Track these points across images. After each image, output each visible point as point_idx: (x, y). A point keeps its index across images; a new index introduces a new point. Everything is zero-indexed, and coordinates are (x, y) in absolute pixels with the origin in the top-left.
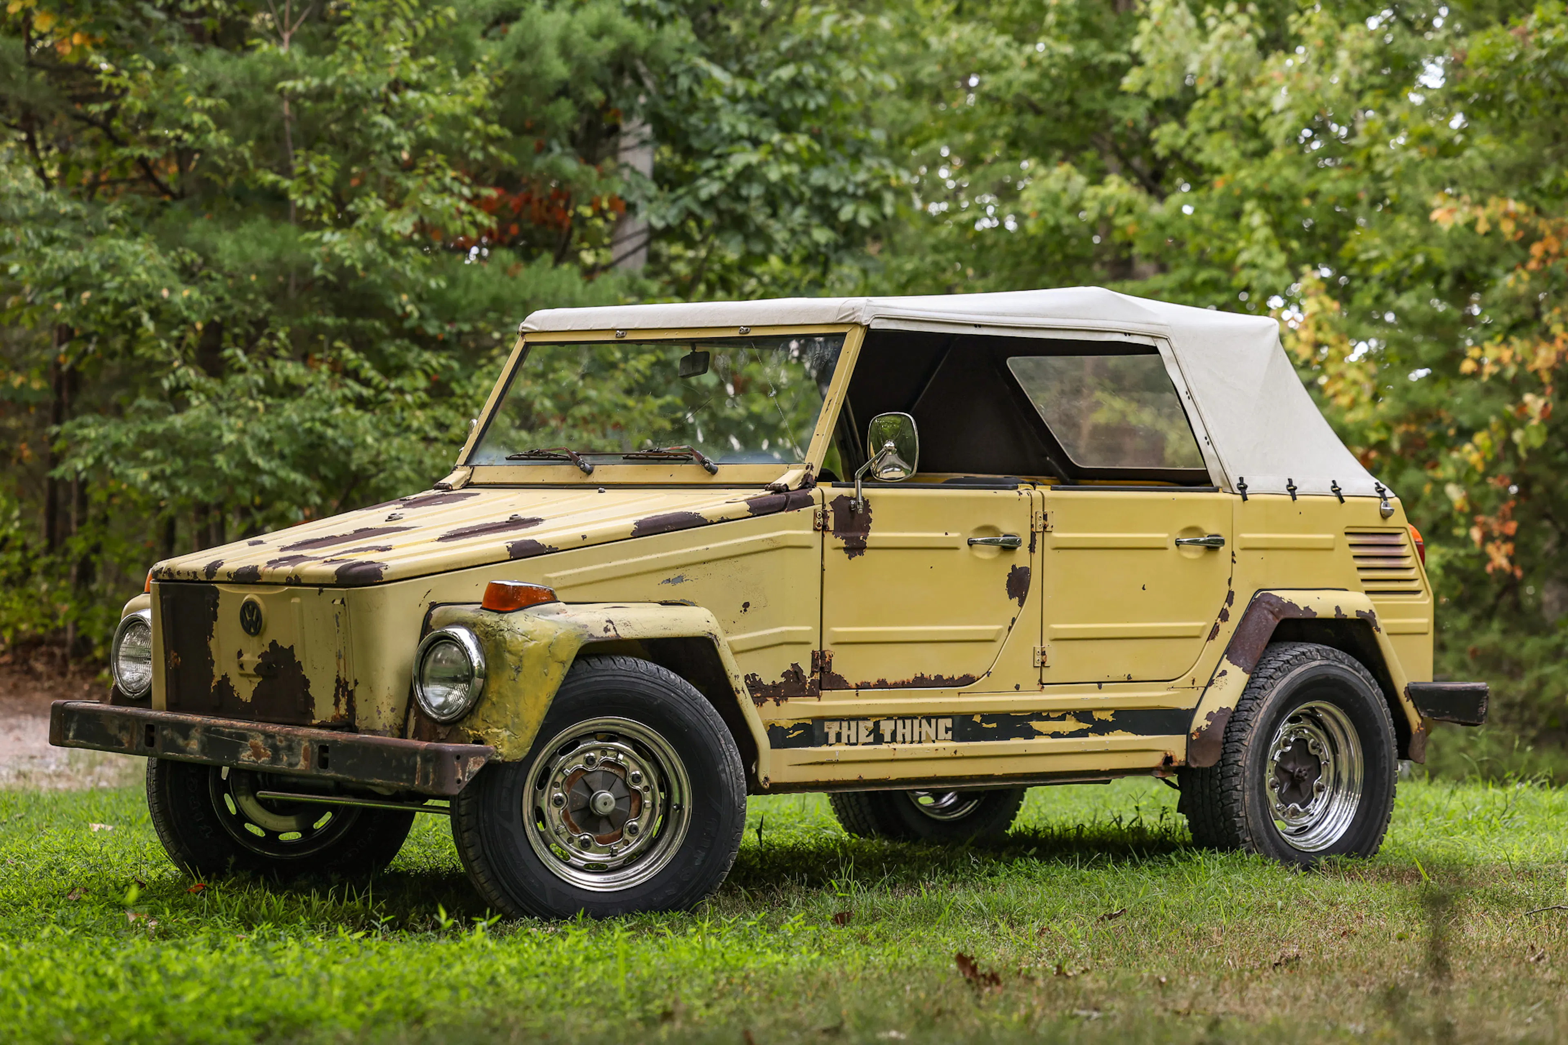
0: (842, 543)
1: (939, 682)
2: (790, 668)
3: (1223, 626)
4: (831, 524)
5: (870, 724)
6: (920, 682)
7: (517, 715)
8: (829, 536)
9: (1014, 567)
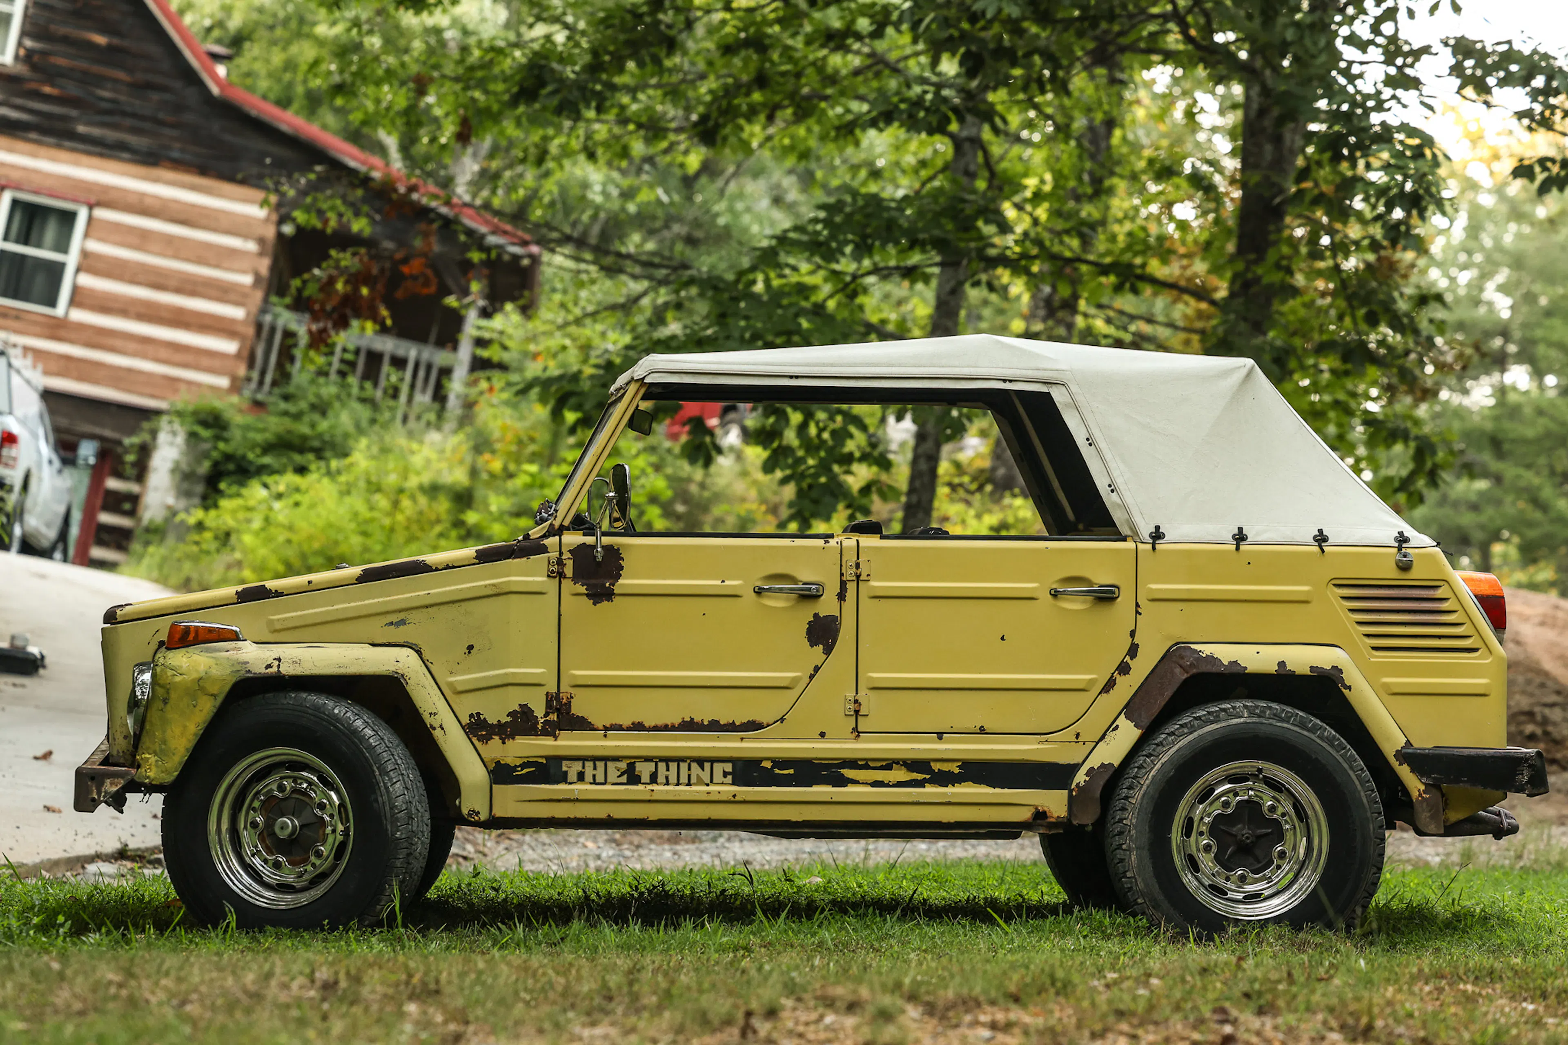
0: (583, 589)
1: (714, 726)
2: (517, 708)
3: (1120, 679)
4: (569, 571)
5: (623, 765)
6: (690, 726)
7: (164, 742)
8: (567, 584)
9: (816, 615)
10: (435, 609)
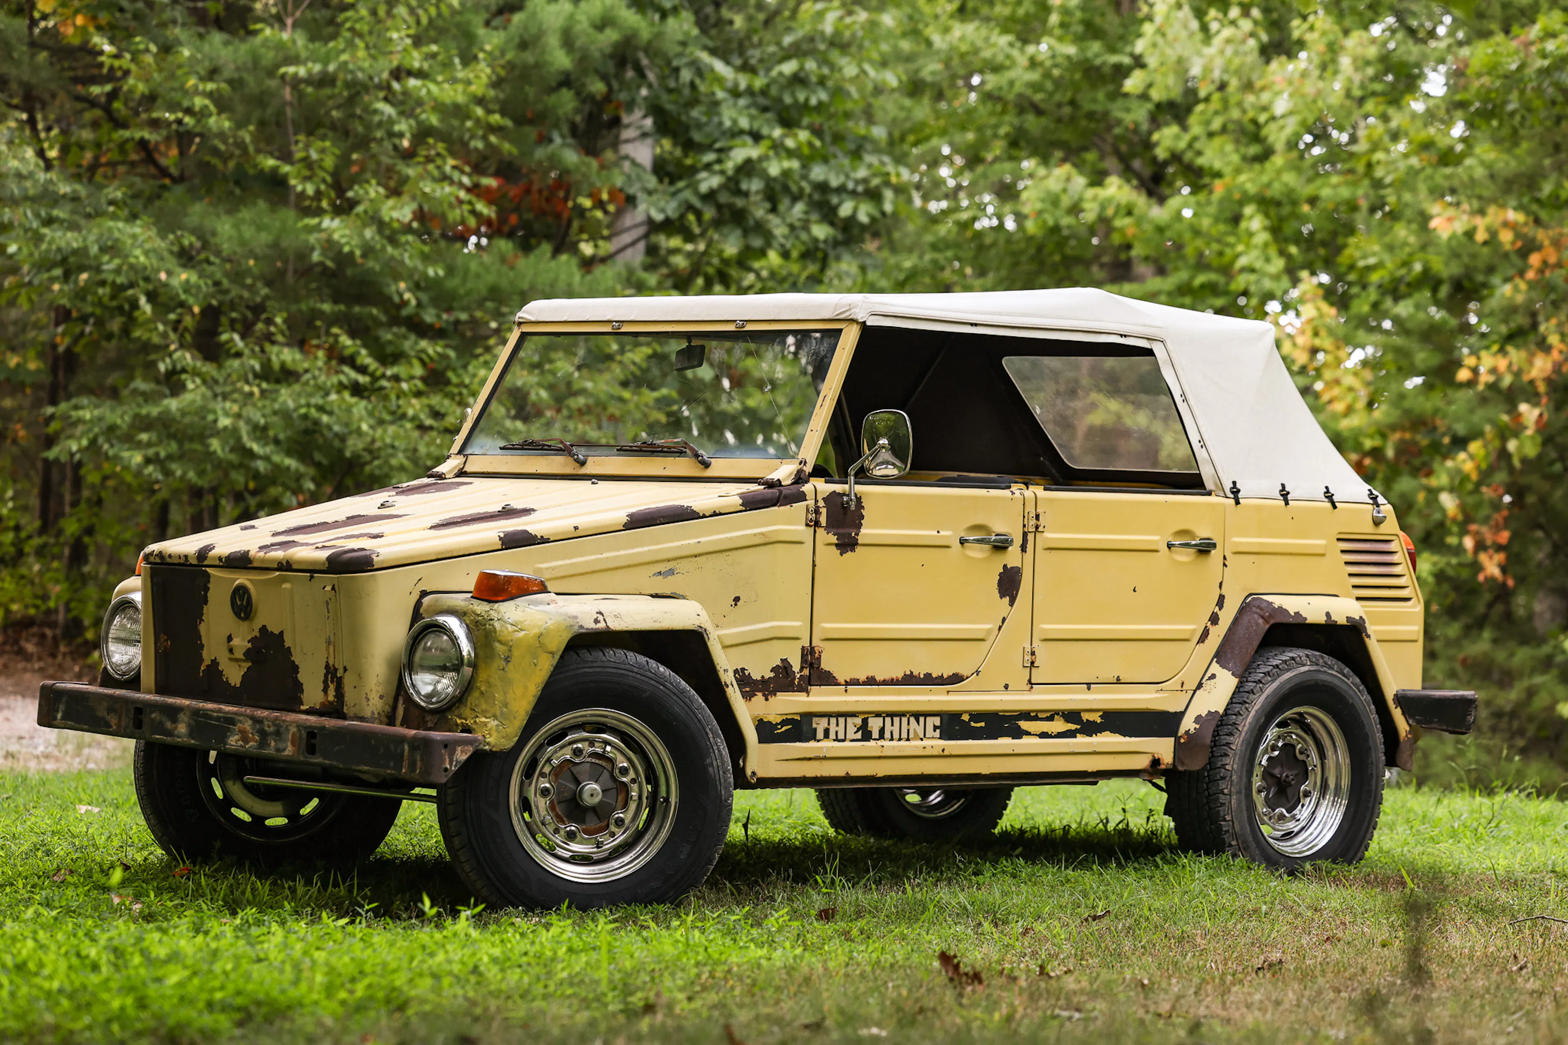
0: (834, 539)
1: (928, 680)
2: (779, 663)
3: (1213, 630)
4: (823, 520)
5: (858, 721)
6: (910, 680)
7: (506, 705)
8: (821, 532)
9: (1005, 566)
10: (704, 558)
